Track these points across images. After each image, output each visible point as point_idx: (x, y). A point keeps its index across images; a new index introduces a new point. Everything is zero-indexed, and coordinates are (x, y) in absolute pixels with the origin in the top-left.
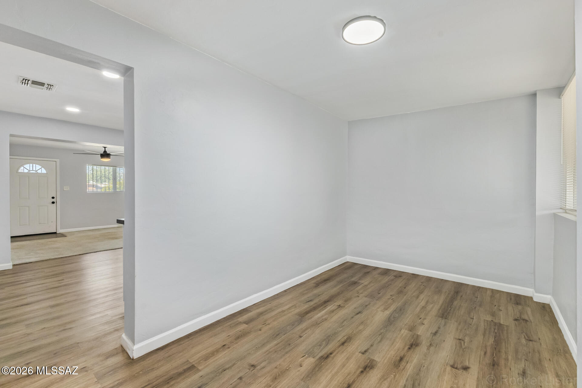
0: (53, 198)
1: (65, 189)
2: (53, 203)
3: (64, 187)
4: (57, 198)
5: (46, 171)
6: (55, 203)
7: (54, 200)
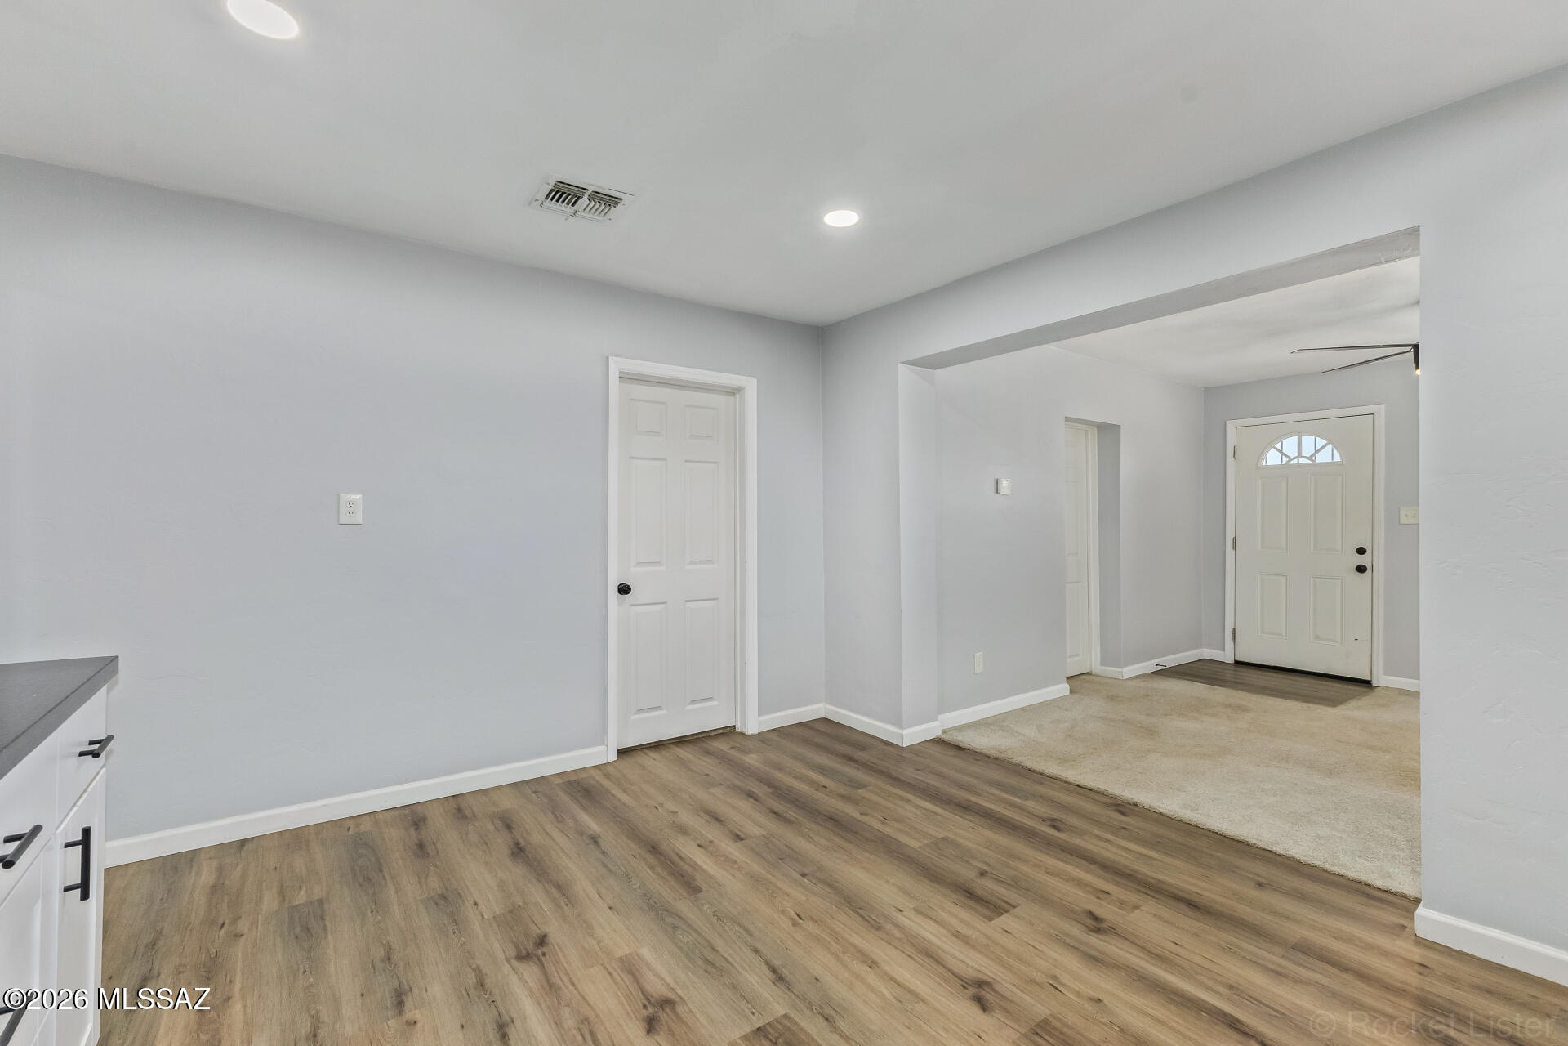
0: (1361, 551)
1: (1404, 520)
2: (1361, 569)
3: (1403, 512)
4: (1375, 553)
5: (1341, 458)
6: (1369, 570)
7: (1363, 560)
